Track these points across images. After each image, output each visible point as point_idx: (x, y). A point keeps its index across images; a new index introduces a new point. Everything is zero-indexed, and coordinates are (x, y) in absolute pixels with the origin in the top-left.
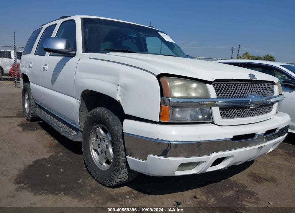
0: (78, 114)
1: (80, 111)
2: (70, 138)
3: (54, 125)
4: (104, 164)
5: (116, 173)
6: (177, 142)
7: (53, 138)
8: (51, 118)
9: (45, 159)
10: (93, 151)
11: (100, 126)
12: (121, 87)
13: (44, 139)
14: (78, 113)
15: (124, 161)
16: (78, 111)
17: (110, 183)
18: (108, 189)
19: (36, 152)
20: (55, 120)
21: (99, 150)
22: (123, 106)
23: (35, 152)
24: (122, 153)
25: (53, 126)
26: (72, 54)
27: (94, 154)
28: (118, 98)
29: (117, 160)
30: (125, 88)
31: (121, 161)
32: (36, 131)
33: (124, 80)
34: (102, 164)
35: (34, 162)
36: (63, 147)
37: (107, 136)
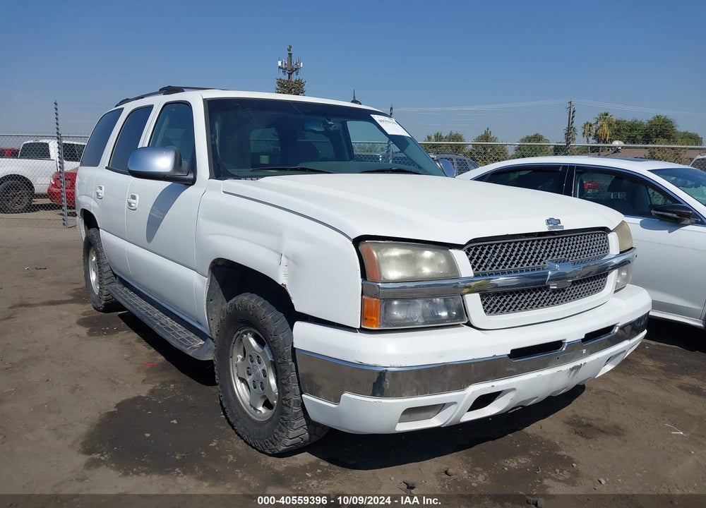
0: (205, 306)
1: (209, 299)
2: (190, 354)
3: (155, 324)
4: (261, 408)
5: (284, 428)
6: (394, 367)
7: (153, 350)
8: (149, 309)
9: (139, 397)
10: (238, 382)
11: (250, 332)
12: (287, 258)
13: (134, 353)
14: (205, 303)
15: (298, 404)
16: (205, 299)
17: (274, 447)
18: (271, 459)
19: (122, 382)
20: (158, 314)
21: (249, 379)
22: (291, 296)
23: (118, 384)
24: (293, 387)
25: (154, 327)
26: (189, 180)
27: (240, 388)
28: (281, 280)
29: (284, 402)
30: (295, 261)
31: (292, 403)
32: (117, 335)
33: (291, 245)
34: (256, 409)
35: (118, 406)
37: (264, 351)
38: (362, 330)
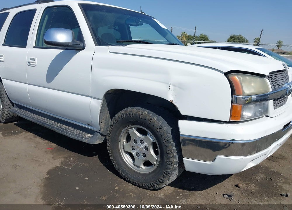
0: (99, 116)
1: (101, 112)
2: (86, 141)
3: (54, 127)
4: (142, 166)
5: (167, 176)
9: (57, 168)
10: (124, 154)
11: (134, 127)
12: (174, 86)
13: (37, 143)
14: (99, 114)
15: (177, 163)
16: (99, 112)
17: (157, 186)
18: (153, 192)
19: (41, 160)
21: (134, 153)
22: (177, 106)
23: (39, 161)
24: (174, 155)
25: (54, 129)
28: (169, 98)
29: (168, 163)
30: (180, 87)
31: (174, 163)
32: (20, 135)
33: (176, 78)
34: (139, 167)
35: (48, 173)
36: (66, 150)
37: (148, 138)
38: (230, 122)
